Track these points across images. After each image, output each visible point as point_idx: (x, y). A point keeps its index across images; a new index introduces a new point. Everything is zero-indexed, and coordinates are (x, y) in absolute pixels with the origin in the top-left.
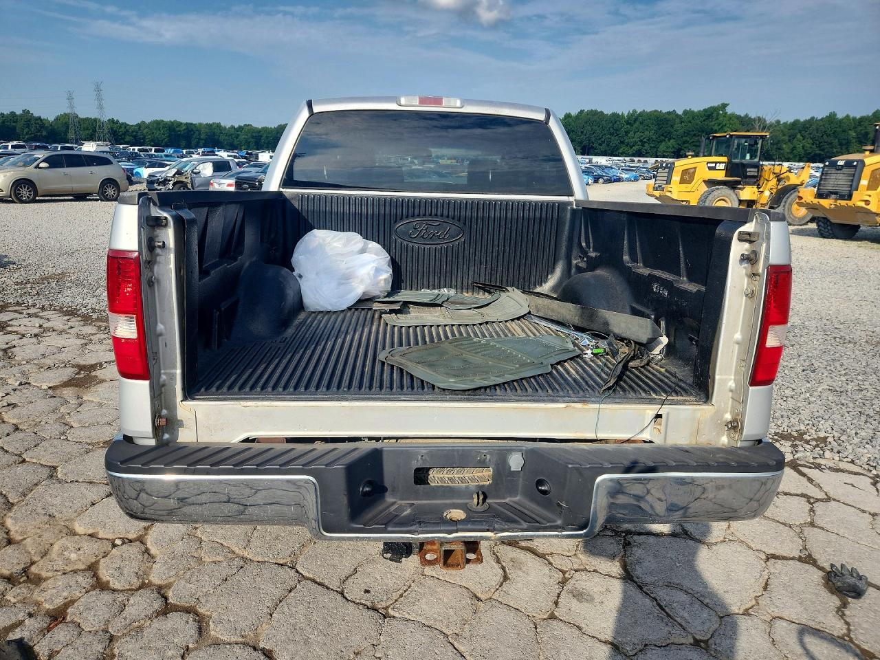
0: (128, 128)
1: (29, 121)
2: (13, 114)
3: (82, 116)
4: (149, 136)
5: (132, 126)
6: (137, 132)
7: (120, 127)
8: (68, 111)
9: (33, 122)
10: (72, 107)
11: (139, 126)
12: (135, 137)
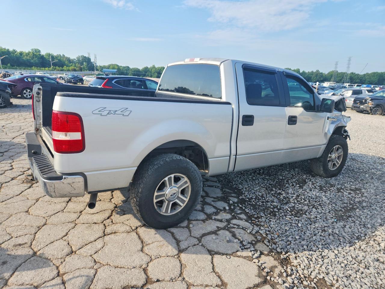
0: (359, 76)
1: (317, 74)
2: (312, 72)
3: (339, 71)
4: (368, 80)
5: (361, 75)
6: (363, 78)
7: (355, 76)
8: (334, 70)
9: (318, 75)
10: (336, 68)
11: (364, 75)
12: (361, 80)
